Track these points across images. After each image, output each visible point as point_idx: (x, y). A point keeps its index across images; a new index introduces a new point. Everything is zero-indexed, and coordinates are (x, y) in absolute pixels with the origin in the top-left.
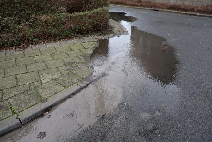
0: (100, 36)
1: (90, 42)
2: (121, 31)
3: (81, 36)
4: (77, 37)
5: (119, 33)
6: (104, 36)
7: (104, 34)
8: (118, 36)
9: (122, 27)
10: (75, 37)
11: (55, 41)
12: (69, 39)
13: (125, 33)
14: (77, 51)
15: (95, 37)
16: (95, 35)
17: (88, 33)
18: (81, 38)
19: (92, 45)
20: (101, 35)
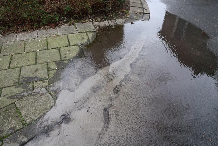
0: (103, 21)
1: (83, 32)
2: (140, 13)
3: (73, 21)
4: (67, 22)
5: (135, 17)
6: (110, 21)
7: (111, 19)
8: (132, 23)
9: (144, 6)
10: (64, 22)
11: (32, 29)
12: (53, 26)
13: (145, 16)
14: (55, 50)
15: (95, 23)
16: (97, 19)
17: (87, 16)
18: (73, 24)
19: (83, 38)
20: (105, 19)
